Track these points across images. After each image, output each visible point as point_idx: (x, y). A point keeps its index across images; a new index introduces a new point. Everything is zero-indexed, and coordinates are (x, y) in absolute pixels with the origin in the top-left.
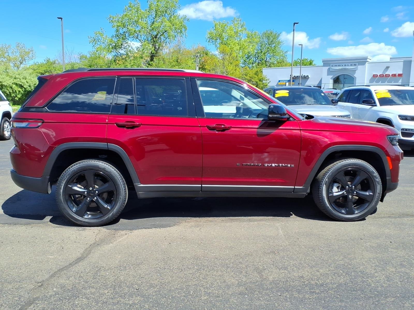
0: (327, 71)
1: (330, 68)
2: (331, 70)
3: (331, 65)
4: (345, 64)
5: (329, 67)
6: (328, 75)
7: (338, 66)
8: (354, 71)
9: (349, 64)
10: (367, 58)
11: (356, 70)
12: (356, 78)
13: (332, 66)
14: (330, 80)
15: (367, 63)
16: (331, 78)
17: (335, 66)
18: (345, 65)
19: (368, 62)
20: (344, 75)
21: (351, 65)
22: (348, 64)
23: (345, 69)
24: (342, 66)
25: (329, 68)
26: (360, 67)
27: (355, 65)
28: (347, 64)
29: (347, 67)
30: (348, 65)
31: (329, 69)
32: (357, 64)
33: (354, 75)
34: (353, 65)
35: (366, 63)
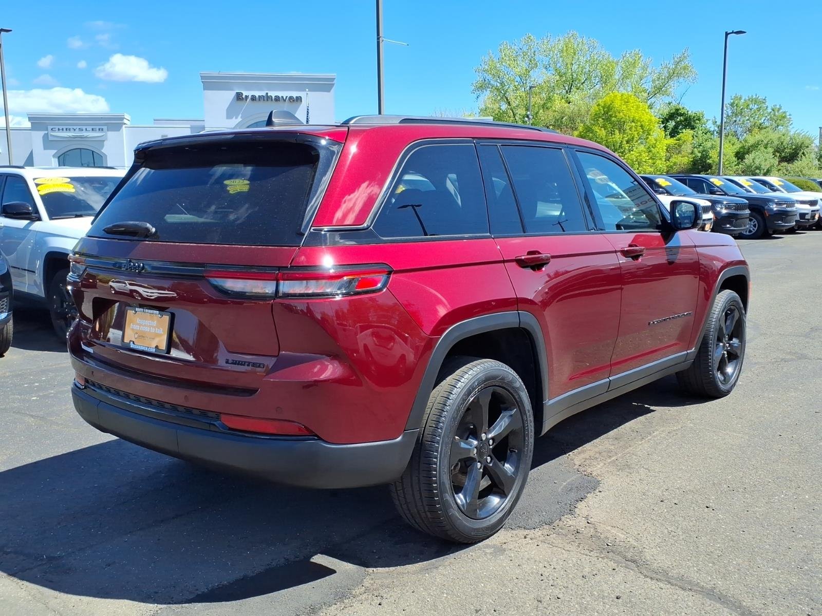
0: (42, 139)
1: (48, 133)
2: (50, 138)
3: (50, 128)
4: (80, 127)
5: (46, 132)
6: (46, 148)
7: (65, 129)
8: (101, 142)
9: (89, 128)
10: (123, 117)
11: (104, 141)
12: (106, 156)
13: (52, 129)
14: (53, 159)
15: (124, 126)
16: (54, 156)
17: (59, 129)
18: (81, 130)
19: (126, 126)
20: (81, 149)
21: (93, 129)
22: (86, 127)
23: (81, 137)
24: (75, 130)
25: (45, 134)
26: (110, 134)
27: (101, 130)
28: (84, 128)
29: (85, 134)
30: (86, 129)
31: (46, 137)
32: (105, 128)
33: (102, 151)
34: (98, 130)
35: (122, 126)
